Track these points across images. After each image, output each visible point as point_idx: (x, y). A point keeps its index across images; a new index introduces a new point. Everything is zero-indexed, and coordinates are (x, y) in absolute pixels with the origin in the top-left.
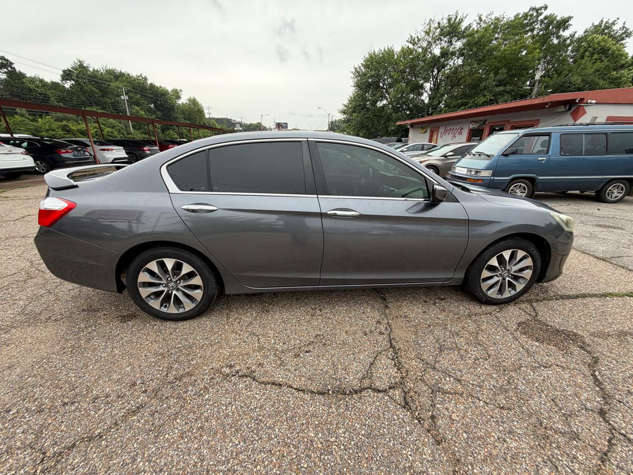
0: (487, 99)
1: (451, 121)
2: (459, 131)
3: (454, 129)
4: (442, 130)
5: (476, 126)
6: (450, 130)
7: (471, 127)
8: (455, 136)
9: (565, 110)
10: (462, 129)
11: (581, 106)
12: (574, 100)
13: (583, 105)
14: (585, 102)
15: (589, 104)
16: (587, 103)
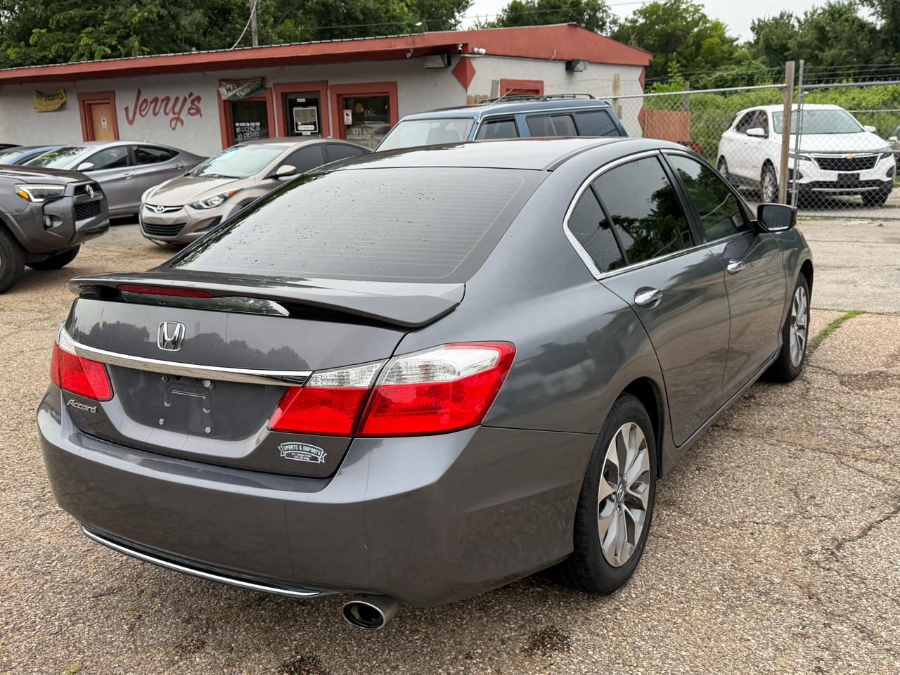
0: (150, 11)
1: (153, 78)
2: (188, 105)
3: (168, 99)
4: (124, 102)
5: (241, 93)
6: (156, 100)
7: (226, 95)
8: (178, 119)
9: (443, 66)
10: (198, 99)
11: (465, 57)
12: (455, 46)
13: (469, 55)
14: (470, 51)
15: (476, 56)
16: (473, 53)
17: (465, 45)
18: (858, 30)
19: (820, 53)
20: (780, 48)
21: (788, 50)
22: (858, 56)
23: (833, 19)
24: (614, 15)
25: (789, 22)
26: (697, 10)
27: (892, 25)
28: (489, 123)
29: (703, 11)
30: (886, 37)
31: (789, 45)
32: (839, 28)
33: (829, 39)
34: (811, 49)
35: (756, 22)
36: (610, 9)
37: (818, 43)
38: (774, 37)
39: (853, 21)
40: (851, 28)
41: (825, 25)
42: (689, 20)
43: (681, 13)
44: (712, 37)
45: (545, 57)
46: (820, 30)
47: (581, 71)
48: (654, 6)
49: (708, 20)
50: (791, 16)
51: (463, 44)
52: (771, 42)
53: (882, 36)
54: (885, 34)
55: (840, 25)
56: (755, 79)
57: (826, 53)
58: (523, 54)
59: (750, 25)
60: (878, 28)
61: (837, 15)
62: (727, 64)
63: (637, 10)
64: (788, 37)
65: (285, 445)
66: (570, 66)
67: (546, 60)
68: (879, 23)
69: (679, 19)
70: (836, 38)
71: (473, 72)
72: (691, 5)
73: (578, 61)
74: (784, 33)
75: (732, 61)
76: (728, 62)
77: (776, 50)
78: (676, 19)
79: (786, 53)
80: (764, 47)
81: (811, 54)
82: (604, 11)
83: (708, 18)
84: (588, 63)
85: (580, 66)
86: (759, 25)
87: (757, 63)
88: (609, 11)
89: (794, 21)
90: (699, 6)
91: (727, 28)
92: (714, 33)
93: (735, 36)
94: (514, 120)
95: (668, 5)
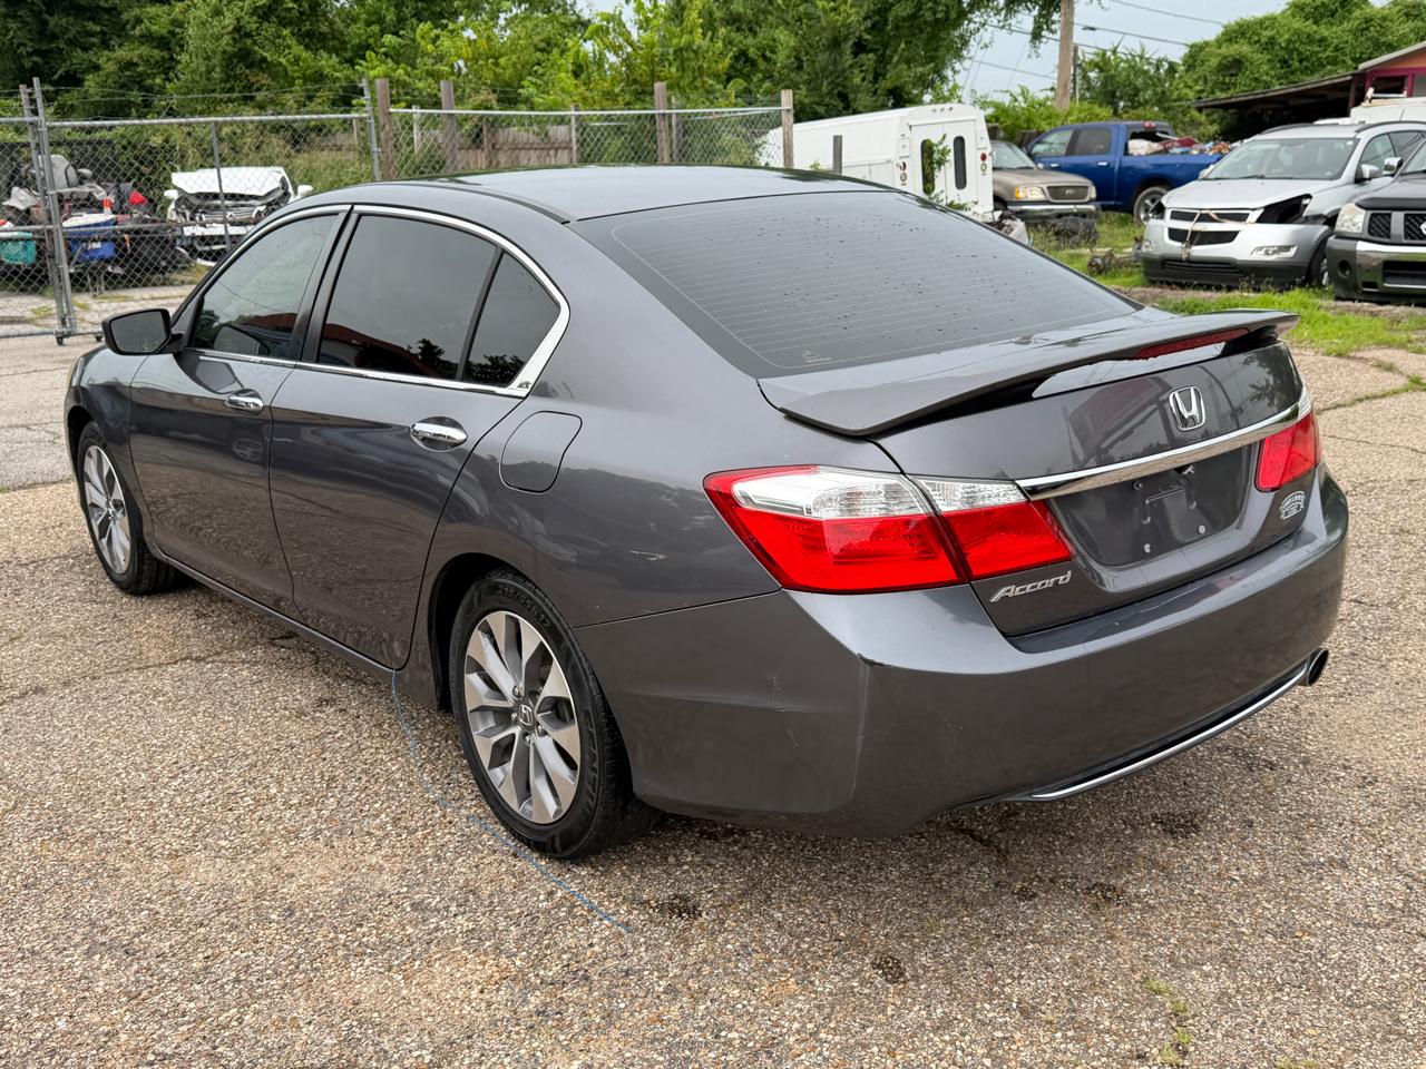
65: (1285, 502)
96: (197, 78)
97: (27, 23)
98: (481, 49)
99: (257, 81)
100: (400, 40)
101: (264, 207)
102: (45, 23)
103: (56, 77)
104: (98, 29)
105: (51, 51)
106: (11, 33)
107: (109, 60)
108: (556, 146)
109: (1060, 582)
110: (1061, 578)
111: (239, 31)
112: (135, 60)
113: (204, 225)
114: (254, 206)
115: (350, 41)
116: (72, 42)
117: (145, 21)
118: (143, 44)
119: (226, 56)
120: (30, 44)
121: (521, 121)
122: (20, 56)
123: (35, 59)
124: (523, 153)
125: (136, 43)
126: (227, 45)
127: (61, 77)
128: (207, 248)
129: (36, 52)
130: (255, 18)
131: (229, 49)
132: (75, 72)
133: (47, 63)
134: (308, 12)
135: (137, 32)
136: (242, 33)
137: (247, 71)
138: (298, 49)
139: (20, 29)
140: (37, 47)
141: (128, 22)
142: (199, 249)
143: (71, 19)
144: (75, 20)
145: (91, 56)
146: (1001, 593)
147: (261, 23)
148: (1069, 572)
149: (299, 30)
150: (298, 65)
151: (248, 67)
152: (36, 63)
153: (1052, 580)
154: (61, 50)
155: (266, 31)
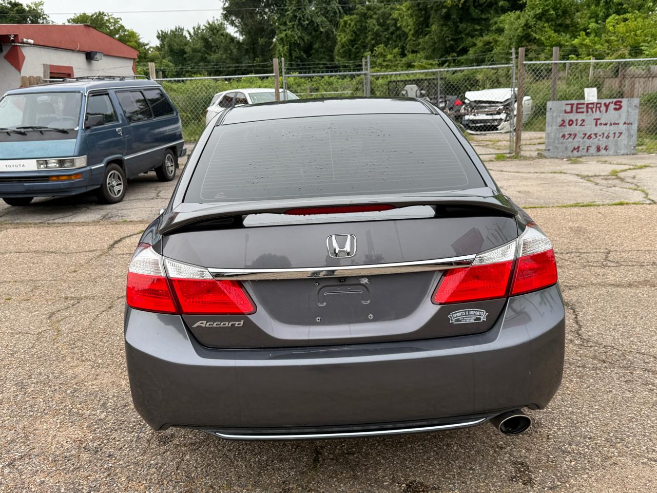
11: (16, 45)
12: (7, 37)
13: (20, 44)
14: (20, 41)
15: (25, 45)
16: (23, 43)
17: (16, 36)
18: (230, 42)
19: (209, 56)
20: (180, 52)
21: (185, 53)
22: (232, 59)
23: (214, 34)
24: (53, 22)
25: (182, 34)
26: (116, 22)
27: (250, 40)
28: (93, 96)
29: (121, 22)
30: (247, 47)
31: (186, 50)
32: (219, 40)
33: (212, 47)
34: (201, 53)
35: (160, 33)
36: (49, 17)
37: (205, 50)
38: (175, 44)
39: (227, 36)
40: (226, 40)
41: (208, 37)
42: (111, 28)
43: (105, 23)
44: (130, 42)
45: (73, 49)
46: (205, 39)
47: (98, 61)
48: (84, 17)
49: (126, 30)
50: (183, 29)
51: (14, 35)
52: (173, 47)
53: (245, 47)
54: (246, 45)
55: (219, 37)
56: (167, 73)
57: (212, 57)
58: (57, 45)
59: (156, 34)
60: (241, 41)
61: (215, 31)
62: (144, 62)
63: (71, 19)
64: (183, 44)
65: (455, 313)
66: (89, 57)
67: (73, 51)
68: (240, 38)
69: (104, 27)
70: (217, 46)
71: (24, 58)
72: (112, 18)
73: (96, 53)
74: (181, 41)
75: (147, 60)
76: (145, 60)
77: (177, 53)
78: (102, 27)
79: (185, 56)
80: (169, 51)
81: (202, 57)
82: (44, 18)
83: (126, 28)
84: (102, 55)
85: (98, 56)
86: (162, 34)
87: (165, 61)
88: (48, 19)
89: (186, 34)
90: (118, 19)
91: (140, 37)
92: (132, 39)
93: (146, 42)
94: (107, 94)
95: (94, 16)
96: (504, 48)
97: (451, 27)
98: (631, 28)
99: (531, 48)
100: (598, 25)
101: (502, 107)
102: (458, 27)
103: (458, 49)
104: (479, 28)
105: (459, 38)
106: (443, 32)
107: (481, 41)
108: (653, 75)
109: (236, 325)
110: (237, 323)
111: (527, 26)
112: (491, 40)
113: (475, 115)
114: (498, 106)
115: (579, 27)
116: (467, 35)
117: (498, 23)
118: (496, 33)
119: (520, 37)
120: (450, 36)
121: (639, 64)
122: (446, 42)
123: (451, 42)
124: (637, 79)
125: (493, 33)
126: (520, 32)
127: (461, 49)
128: (474, 125)
129: (452, 40)
130: (534, 19)
131: (520, 34)
132: (467, 47)
133: (456, 44)
134: (561, 15)
135: (494, 28)
136: (528, 26)
137: (527, 44)
138: (551, 33)
139: (447, 30)
140: (453, 37)
141: (492, 24)
142: (471, 125)
143: (469, 24)
144: (471, 25)
145: (474, 40)
146: (198, 324)
147: (537, 21)
148: (242, 321)
149: (556, 23)
150: (549, 40)
151: (528, 42)
152: (451, 44)
153: (231, 323)
154: (462, 38)
155: (539, 25)
